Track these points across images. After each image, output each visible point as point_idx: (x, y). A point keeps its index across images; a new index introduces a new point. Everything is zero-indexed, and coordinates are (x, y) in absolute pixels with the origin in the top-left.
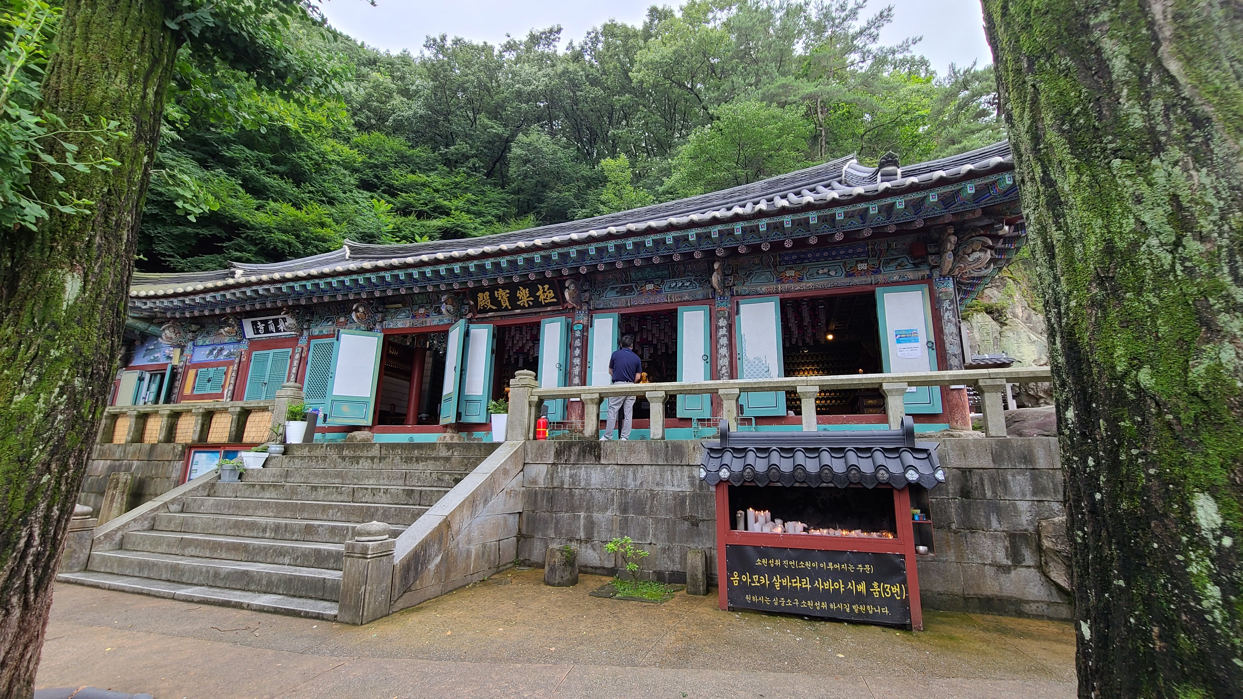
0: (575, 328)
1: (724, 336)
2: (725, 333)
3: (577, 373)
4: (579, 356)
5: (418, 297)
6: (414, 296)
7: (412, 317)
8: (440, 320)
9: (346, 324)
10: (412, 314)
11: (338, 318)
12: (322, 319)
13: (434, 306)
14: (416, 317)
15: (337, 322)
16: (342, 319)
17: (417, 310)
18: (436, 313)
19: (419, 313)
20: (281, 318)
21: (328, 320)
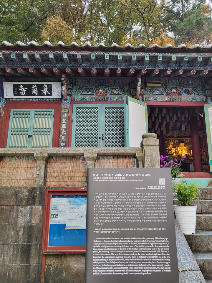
5: (171, 80)
6: (169, 80)
7: (166, 94)
8: (193, 98)
9: (106, 95)
10: (166, 93)
11: (97, 90)
12: (81, 89)
13: (183, 88)
14: (170, 95)
15: (96, 93)
16: (101, 91)
17: (169, 90)
18: (186, 93)
19: (172, 92)
20: (46, 84)
21: (88, 90)
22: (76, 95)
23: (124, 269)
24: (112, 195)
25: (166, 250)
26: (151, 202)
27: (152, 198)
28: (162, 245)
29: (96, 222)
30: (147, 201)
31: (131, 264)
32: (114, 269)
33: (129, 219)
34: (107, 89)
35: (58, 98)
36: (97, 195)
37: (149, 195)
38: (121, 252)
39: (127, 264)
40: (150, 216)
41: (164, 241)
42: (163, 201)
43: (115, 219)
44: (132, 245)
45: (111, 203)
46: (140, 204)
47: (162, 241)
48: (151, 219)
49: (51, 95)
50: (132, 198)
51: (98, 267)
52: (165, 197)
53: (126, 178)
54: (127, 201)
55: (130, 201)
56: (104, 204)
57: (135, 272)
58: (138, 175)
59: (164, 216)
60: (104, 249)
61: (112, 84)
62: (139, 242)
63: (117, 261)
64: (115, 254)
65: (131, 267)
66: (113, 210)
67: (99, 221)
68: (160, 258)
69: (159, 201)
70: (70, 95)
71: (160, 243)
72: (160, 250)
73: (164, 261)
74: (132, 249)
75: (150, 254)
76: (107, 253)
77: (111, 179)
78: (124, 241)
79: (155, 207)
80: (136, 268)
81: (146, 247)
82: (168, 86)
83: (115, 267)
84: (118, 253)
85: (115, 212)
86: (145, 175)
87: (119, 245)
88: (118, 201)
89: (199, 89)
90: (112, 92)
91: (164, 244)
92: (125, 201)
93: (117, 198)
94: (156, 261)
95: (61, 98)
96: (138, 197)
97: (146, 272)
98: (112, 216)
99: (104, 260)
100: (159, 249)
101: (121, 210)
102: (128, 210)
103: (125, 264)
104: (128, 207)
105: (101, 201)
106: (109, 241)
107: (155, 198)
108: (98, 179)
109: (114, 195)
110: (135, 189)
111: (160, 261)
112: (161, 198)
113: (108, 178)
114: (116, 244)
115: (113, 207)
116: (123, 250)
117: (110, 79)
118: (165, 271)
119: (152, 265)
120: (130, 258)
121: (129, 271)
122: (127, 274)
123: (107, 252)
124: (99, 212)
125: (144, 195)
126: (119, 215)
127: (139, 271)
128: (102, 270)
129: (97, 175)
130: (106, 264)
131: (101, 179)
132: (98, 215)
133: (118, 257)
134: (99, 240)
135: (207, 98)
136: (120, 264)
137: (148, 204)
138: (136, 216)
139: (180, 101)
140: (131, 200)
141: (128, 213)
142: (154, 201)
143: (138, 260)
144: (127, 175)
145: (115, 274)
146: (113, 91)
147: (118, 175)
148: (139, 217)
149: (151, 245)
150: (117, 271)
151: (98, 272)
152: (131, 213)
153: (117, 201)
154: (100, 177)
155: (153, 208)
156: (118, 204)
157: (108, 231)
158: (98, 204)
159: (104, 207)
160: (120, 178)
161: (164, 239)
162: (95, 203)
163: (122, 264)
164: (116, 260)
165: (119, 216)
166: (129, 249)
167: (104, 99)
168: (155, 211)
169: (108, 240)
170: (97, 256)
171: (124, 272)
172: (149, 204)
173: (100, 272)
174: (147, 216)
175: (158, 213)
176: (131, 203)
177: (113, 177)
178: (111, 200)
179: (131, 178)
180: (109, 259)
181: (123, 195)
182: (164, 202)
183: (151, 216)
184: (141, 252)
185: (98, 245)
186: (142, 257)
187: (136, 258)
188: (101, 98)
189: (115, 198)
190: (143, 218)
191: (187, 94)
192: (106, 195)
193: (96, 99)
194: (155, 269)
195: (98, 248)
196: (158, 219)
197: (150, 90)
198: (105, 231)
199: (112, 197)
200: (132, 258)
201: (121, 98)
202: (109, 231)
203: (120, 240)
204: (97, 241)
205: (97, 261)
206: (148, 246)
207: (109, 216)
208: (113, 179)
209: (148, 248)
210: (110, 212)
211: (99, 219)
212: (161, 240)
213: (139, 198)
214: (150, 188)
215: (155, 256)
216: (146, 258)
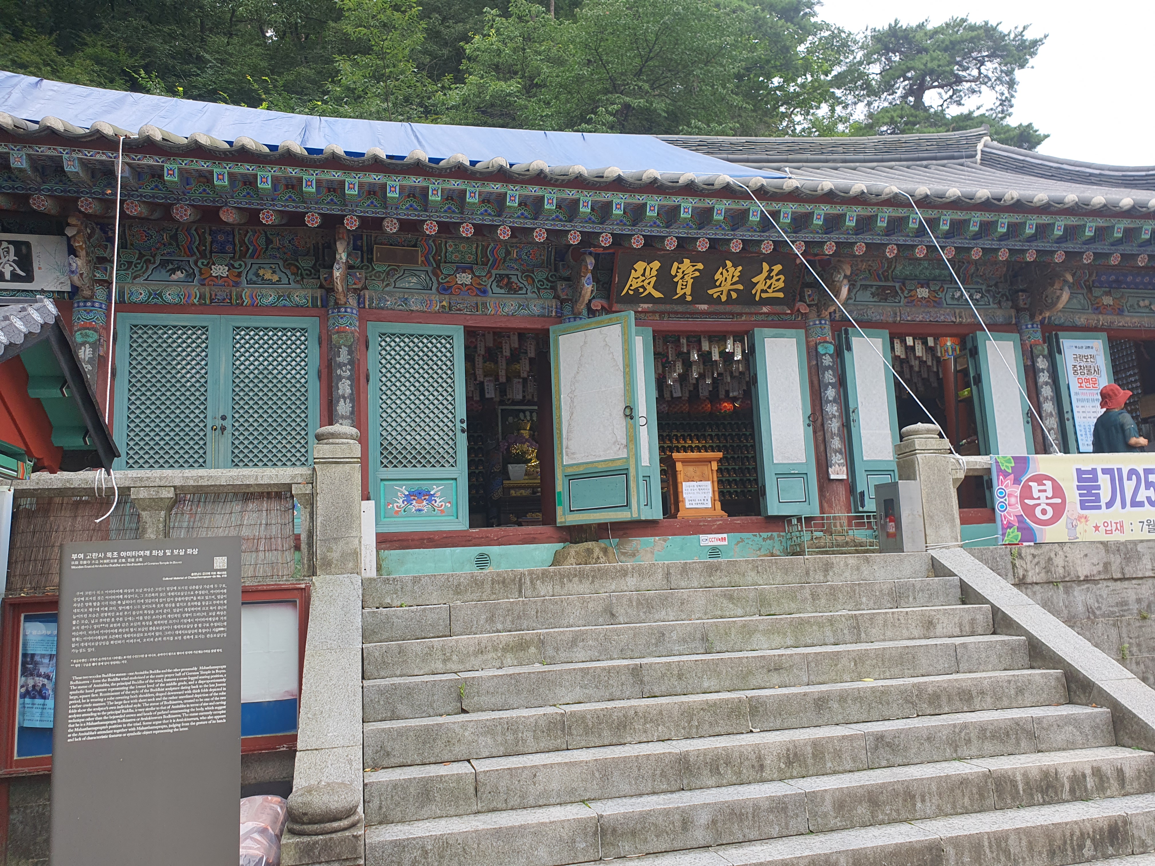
0: (821, 350)
1: (1046, 383)
2: (1047, 379)
3: (835, 430)
4: (835, 401)
5: (456, 245)
6: (446, 243)
7: (437, 289)
8: (520, 305)
9: (237, 284)
10: (439, 283)
11: (206, 265)
12: (148, 261)
13: (494, 272)
14: (449, 291)
15: (203, 277)
16: (220, 270)
17: (449, 275)
18: (501, 288)
19: (457, 284)
20: (10, 242)
21: (171, 266)
22: (129, 280)
23: (133, 727)
24: (113, 594)
25: (219, 687)
26: (196, 603)
27: (198, 595)
28: (213, 679)
29: (76, 648)
30: (187, 602)
31: (148, 716)
32: (111, 729)
33: (148, 637)
34: (240, 265)
35: (58, 292)
36: (81, 596)
37: (192, 590)
38: (128, 698)
39: (140, 717)
40: (190, 629)
41: (217, 671)
42: (220, 600)
43: (119, 639)
44: (152, 684)
45: (111, 608)
46: (172, 608)
47: (213, 672)
48: (195, 634)
49: (29, 278)
50: (155, 597)
51: (79, 727)
52: (225, 591)
53: (145, 558)
54: (145, 603)
55: (152, 603)
56: (96, 612)
57: (156, 730)
58: (172, 552)
59: (221, 627)
60: (93, 695)
61: (259, 249)
62: (167, 678)
63: (119, 714)
64: (116, 703)
65: (146, 721)
66: (113, 623)
67: (82, 644)
68: (207, 702)
69: (212, 600)
70: (105, 281)
71: (208, 675)
72: (209, 688)
73: (214, 706)
74: (152, 690)
75: (187, 696)
76: (100, 702)
77: (113, 564)
78: (135, 678)
79: (204, 611)
80: (157, 723)
81: (179, 684)
82: (445, 262)
83: (114, 724)
84: (122, 700)
85: (119, 625)
86: (186, 552)
87: (125, 686)
88: (126, 605)
89: (540, 275)
90: (257, 275)
91: (216, 676)
92: (141, 604)
93: (124, 599)
94: (199, 707)
95: (68, 292)
96: (169, 594)
97: (177, 727)
98: (112, 634)
99: (92, 714)
100: (205, 686)
101: (132, 621)
102: (146, 621)
103: (136, 717)
104: (148, 615)
105: (89, 607)
106: (103, 680)
107: (205, 595)
108: (83, 565)
109: (117, 594)
110: (164, 579)
111: (206, 706)
112: (216, 595)
113: (105, 561)
114: (118, 684)
115: (115, 617)
116: (133, 695)
117: (250, 233)
118: (214, 722)
119: (191, 715)
120: (145, 707)
121: (143, 728)
122: (139, 733)
123: (99, 700)
124: (83, 627)
125: (181, 591)
126: (127, 630)
127: (162, 727)
128: (87, 731)
129: (82, 556)
130: (95, 721)
131: (91, 564)
132: (81, 633)
133: (122, 707)
134: (82, 680)
135: (561, 304)
136: (125, 718)
137: (188, 607)
138: (163, 631)
139: (480, 312)
140: (153, 600)
141: (146, 626)
142: (201, 601)
143: (162, 708)
144: (148, 553)
145: (113, 736)
146: (261, 272)
147: (129, 554)
148: (169, 633)
149: (190, 681)
150: (118, 731)
151: (78, 737)
152: (153, 625)
153: (123, 605)
154: (87, 560)
155: (198, 614)
156: (127, 610)
157: (101, 662)
158: (81, 613)
159: (95, 618)
160: (133, 560)
161: (217, 667)
162: (75, 611)
163: (129, 718)
164: (117, 712)
165: (127, 633)
166: (146, 691)
167: (231, 299)
168: (204, 619)
169: (101, 678)
170: (77, 709)
171: (132, 732)
172: (192, 606)
173: (82, 737)
174: (186, 629)
175: (209, 622)
176: (154, 606)
177: (118, 559)
178: (111, 603)
179: (157, 558)
180: (102, 711)
181: (139, 594)
182: (222, 602)
183: (194, 628)
184: (169, 694)
185: (79, 690)
186: (170, 702)
187: (159, 706)
188: (218, 294)
189: (120, 599)
190: (177, 632)
191: (503, 291)
192: (101, 595)
193: (202, 297)
194: (196, 721)
195: (79, 695)
196: (209, 633)
197: (388, 274)
198: (95, 662)
199: (114, 597)
200: (150, 707)
201: (289, 297)
202: (104, 661)
203: (126, 677)
204: (77, 682)
205: (77, 718)
206: (185, 683)
207: (104, 634)
208: (118, 563)
209: (184, 686)
210: (107, 625)
211: (84, 641)
212: (211, 670)
213: (171, 596)
214: (195, 576)
215: (197, 698)
216: (179, 704)
